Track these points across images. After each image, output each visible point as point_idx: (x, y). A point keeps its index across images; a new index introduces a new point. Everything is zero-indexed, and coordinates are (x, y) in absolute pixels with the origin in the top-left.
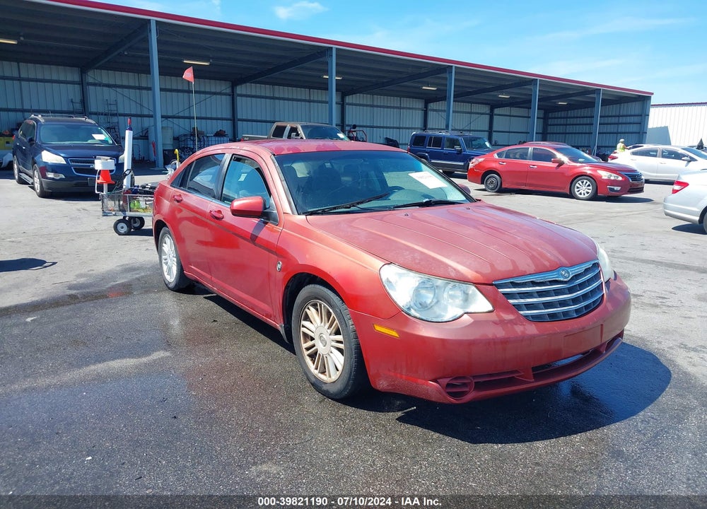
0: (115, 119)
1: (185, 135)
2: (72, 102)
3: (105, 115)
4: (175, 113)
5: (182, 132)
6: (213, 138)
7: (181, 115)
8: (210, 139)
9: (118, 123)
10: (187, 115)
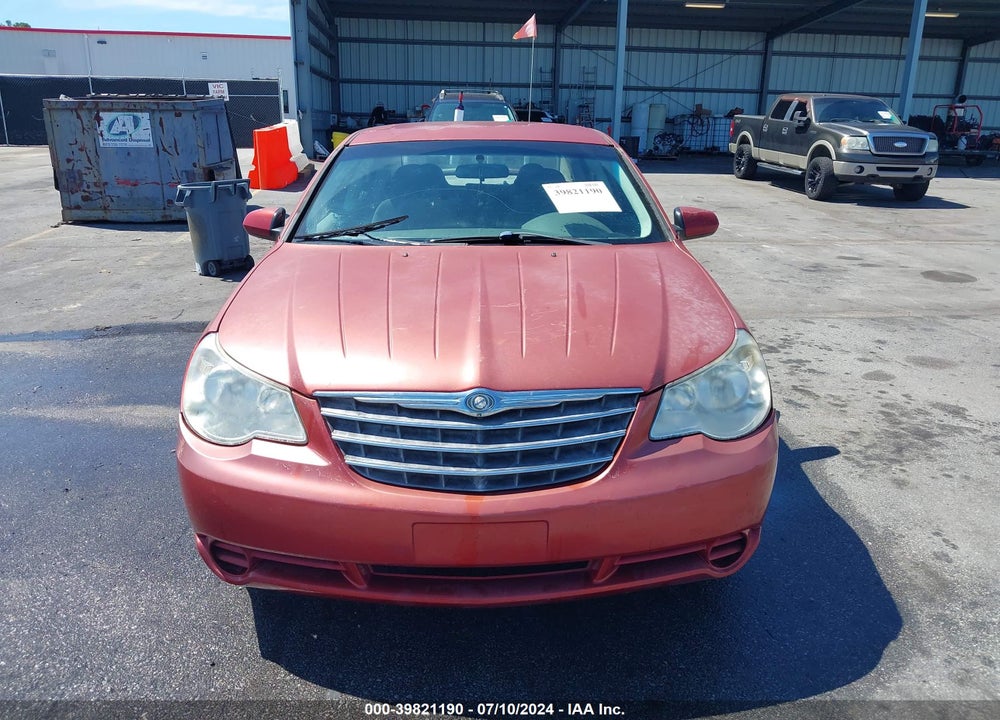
0: (591, 94)
1: (683, 116)
2: (541, 72)
3: (579, 88)
4: (674, 83)
5: (681, 111)
6: (723, 121)
7: (682, 86)
8: (718, 121)
9: (594, 99)
10: (691, 86)
